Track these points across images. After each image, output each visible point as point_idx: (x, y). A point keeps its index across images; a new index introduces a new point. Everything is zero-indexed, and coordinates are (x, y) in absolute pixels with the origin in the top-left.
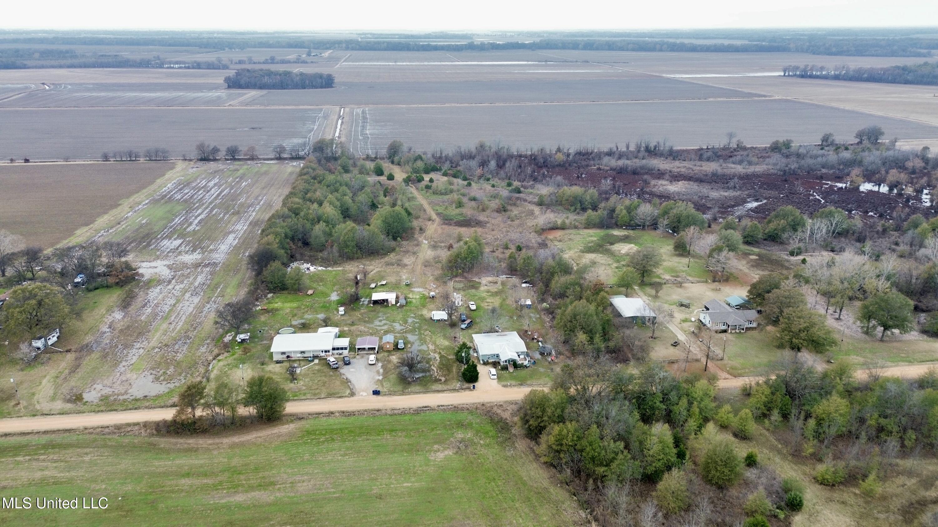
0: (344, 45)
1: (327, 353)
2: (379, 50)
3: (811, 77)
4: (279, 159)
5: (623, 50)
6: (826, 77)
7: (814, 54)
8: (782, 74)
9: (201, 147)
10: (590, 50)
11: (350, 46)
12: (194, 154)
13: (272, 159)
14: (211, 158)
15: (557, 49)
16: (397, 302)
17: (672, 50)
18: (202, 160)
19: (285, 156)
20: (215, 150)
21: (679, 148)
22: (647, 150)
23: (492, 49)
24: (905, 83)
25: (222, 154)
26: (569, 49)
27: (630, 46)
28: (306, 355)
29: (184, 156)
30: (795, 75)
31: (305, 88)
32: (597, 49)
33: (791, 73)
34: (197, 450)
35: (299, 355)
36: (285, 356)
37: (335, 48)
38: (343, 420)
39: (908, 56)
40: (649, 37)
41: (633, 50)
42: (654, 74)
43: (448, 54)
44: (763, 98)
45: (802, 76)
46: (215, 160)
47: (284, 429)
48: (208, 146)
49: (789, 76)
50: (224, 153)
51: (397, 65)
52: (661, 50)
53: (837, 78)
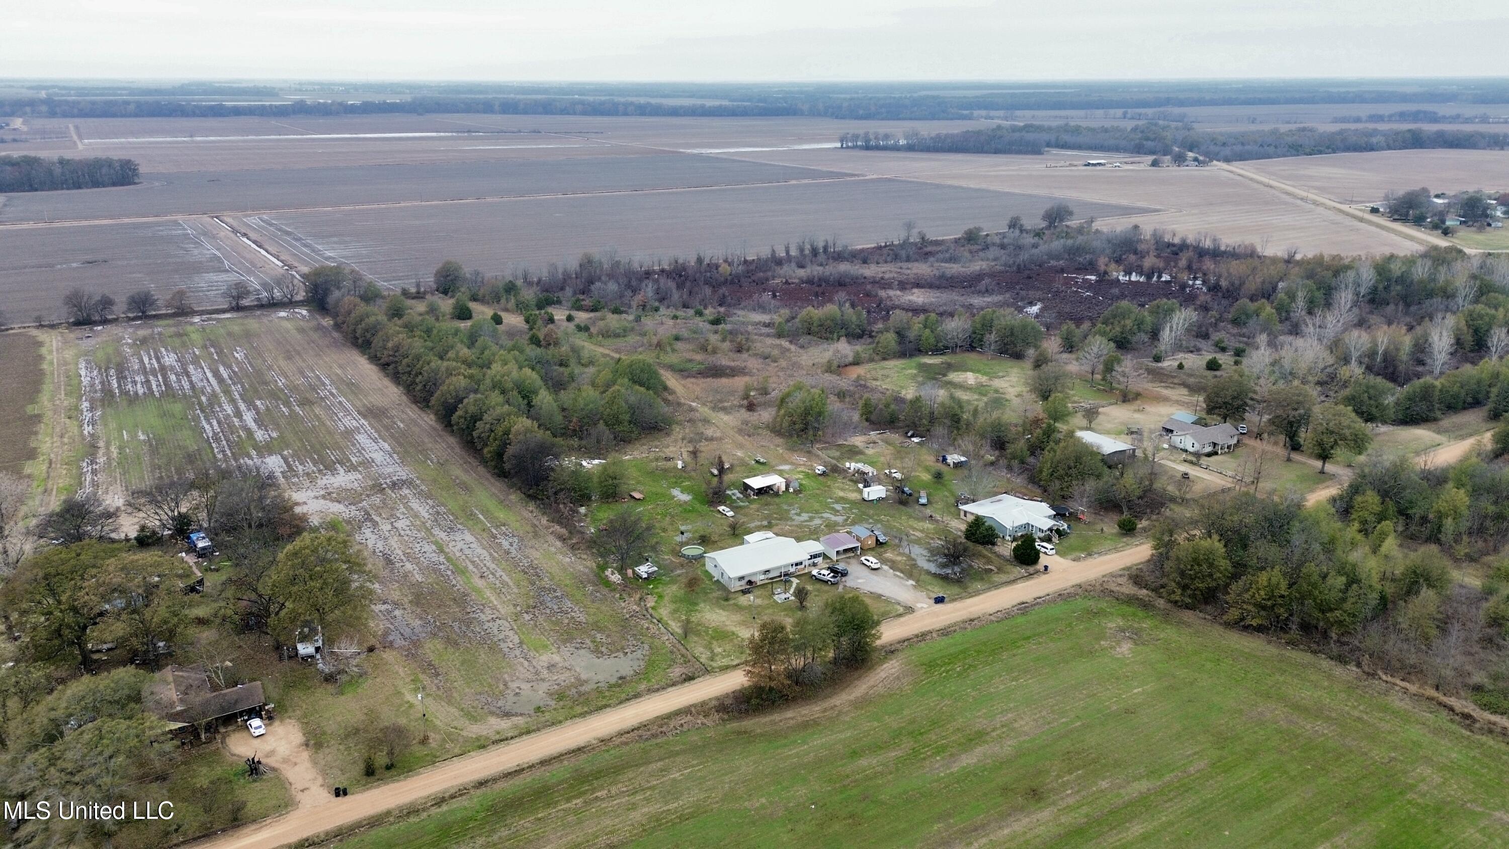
0: (44, 108)
1: (799, 567)
2: (123, 116)
3: (878, 148)
4: (238, 308)
5: (568, 114)
6: (896, 148)
7: (837, 117)
8: (839, 145)
9: (74, 300)
10: (513, 113)
11: (58, 110)
12: (62, 313)
13: (224, 311)
14: (97, 318)
15: (458, 112)
16: (787, 487)
17: (643, 114)
18: (78, 323)
19: (245, 302)
20: (107, 303)
21: (859, 247)
22: (815, 252)
23: (345, 113)
24: (995, 153)
25: (120, 309)
26: (478, 112)
27: (579, 108)
28: (771, 575)
29: (38, 319)
30: (855, 147)
31: (80, 187)
32: (525, 112)
33: (850, 144)
34: (816, 723)
35: (762, 577)
36: (743, 582)
37: (25, 113)
38: (946, 641)
39: (952, 119)
40: (579, 95)
41: (585, 113)
42: (667, 149)
43: (274, 122)
44: (857, 178)
45: (867, 148)
46: (105, 322)
47: (888, 669)
48: (90, 297)
49: (848, 147)
50: (124, 307)
51: (193, 142)
52: (626, 114)
53: (910, 148)
